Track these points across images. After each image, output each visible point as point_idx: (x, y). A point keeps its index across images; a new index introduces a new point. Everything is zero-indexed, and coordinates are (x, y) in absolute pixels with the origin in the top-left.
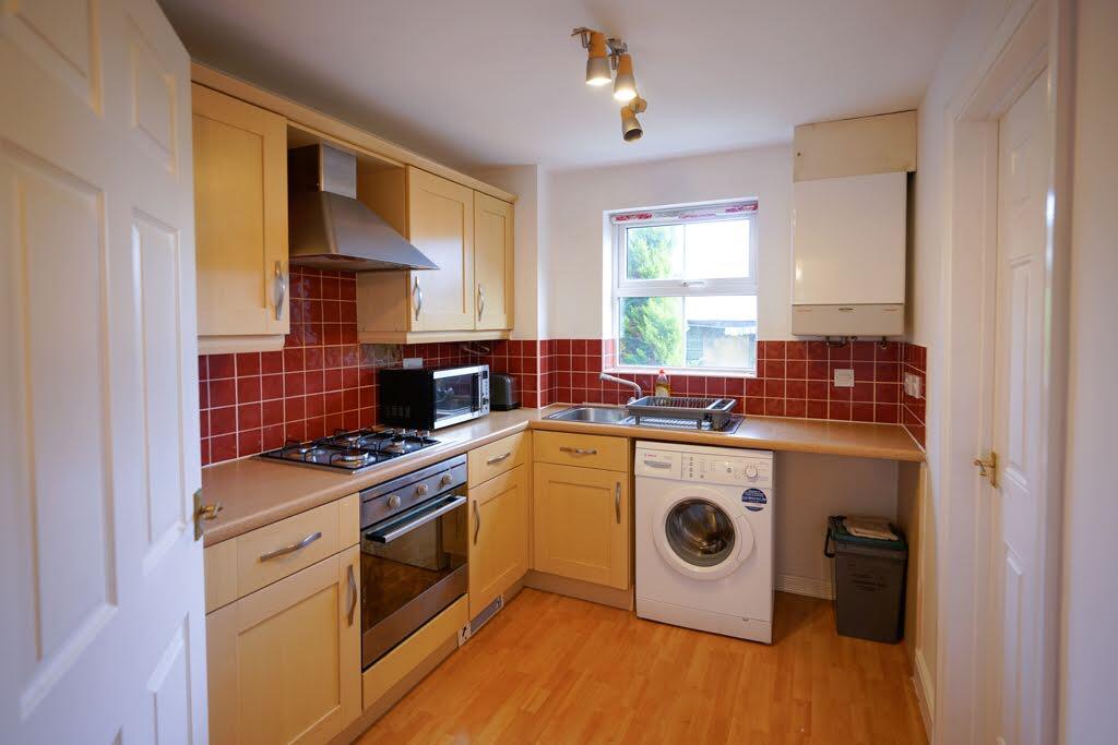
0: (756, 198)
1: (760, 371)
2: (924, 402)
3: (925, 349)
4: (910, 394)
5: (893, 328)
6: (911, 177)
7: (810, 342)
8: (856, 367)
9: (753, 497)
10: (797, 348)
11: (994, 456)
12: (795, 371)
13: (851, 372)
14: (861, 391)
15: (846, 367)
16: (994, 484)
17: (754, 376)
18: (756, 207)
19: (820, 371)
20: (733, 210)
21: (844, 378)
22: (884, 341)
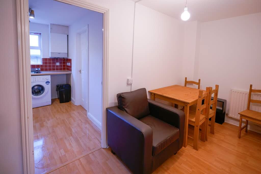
0: (41, 33)
1: (43, 64)
2: (71, 66)
3: (71, 59)
4: (68, 65)
5: (65, 56)
6: (68, 35)
7: (52, 59)
8: (59, 62)
9: (47, 82)
10: (50, 59)
11: (80, 70)
12: (50, 63)
13: (59, 63)
14: (61, 66)
15: (58, 62)
16: (81, 73)
17: (42, 64)
18: (40, 34)
19: (54, 63)
20: (35, 34)
21: (58, 64)
22: (64, 58)
